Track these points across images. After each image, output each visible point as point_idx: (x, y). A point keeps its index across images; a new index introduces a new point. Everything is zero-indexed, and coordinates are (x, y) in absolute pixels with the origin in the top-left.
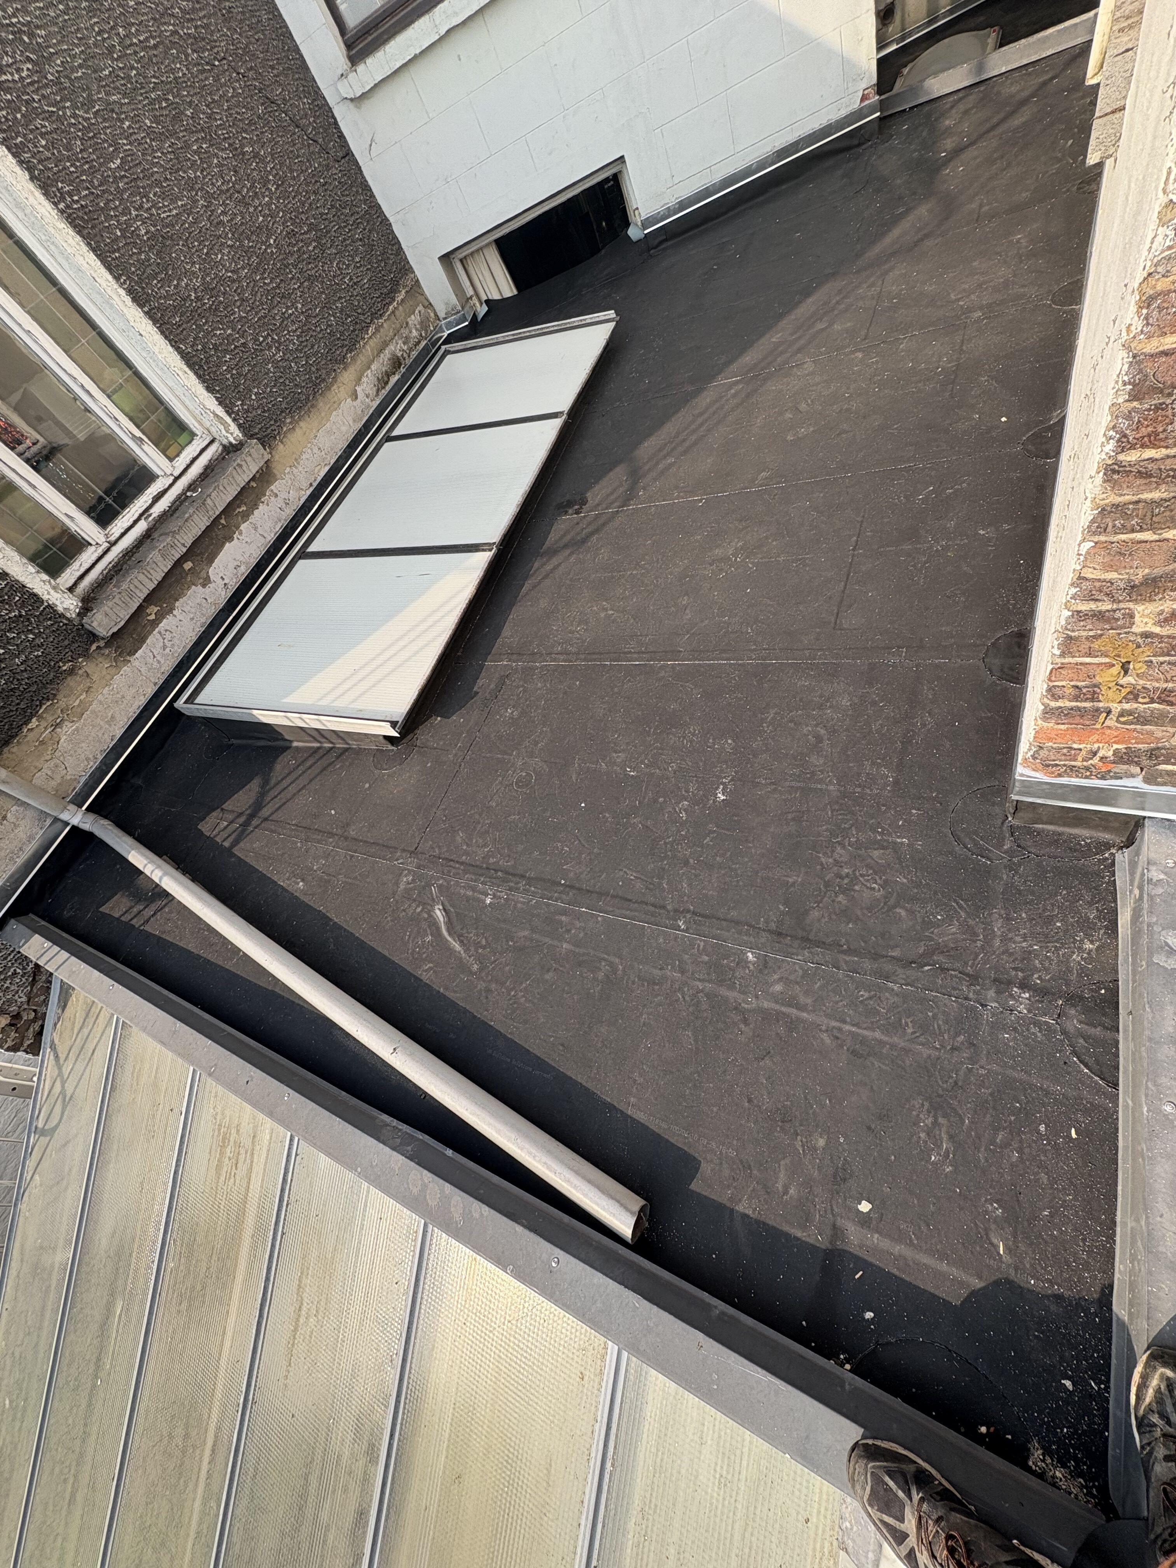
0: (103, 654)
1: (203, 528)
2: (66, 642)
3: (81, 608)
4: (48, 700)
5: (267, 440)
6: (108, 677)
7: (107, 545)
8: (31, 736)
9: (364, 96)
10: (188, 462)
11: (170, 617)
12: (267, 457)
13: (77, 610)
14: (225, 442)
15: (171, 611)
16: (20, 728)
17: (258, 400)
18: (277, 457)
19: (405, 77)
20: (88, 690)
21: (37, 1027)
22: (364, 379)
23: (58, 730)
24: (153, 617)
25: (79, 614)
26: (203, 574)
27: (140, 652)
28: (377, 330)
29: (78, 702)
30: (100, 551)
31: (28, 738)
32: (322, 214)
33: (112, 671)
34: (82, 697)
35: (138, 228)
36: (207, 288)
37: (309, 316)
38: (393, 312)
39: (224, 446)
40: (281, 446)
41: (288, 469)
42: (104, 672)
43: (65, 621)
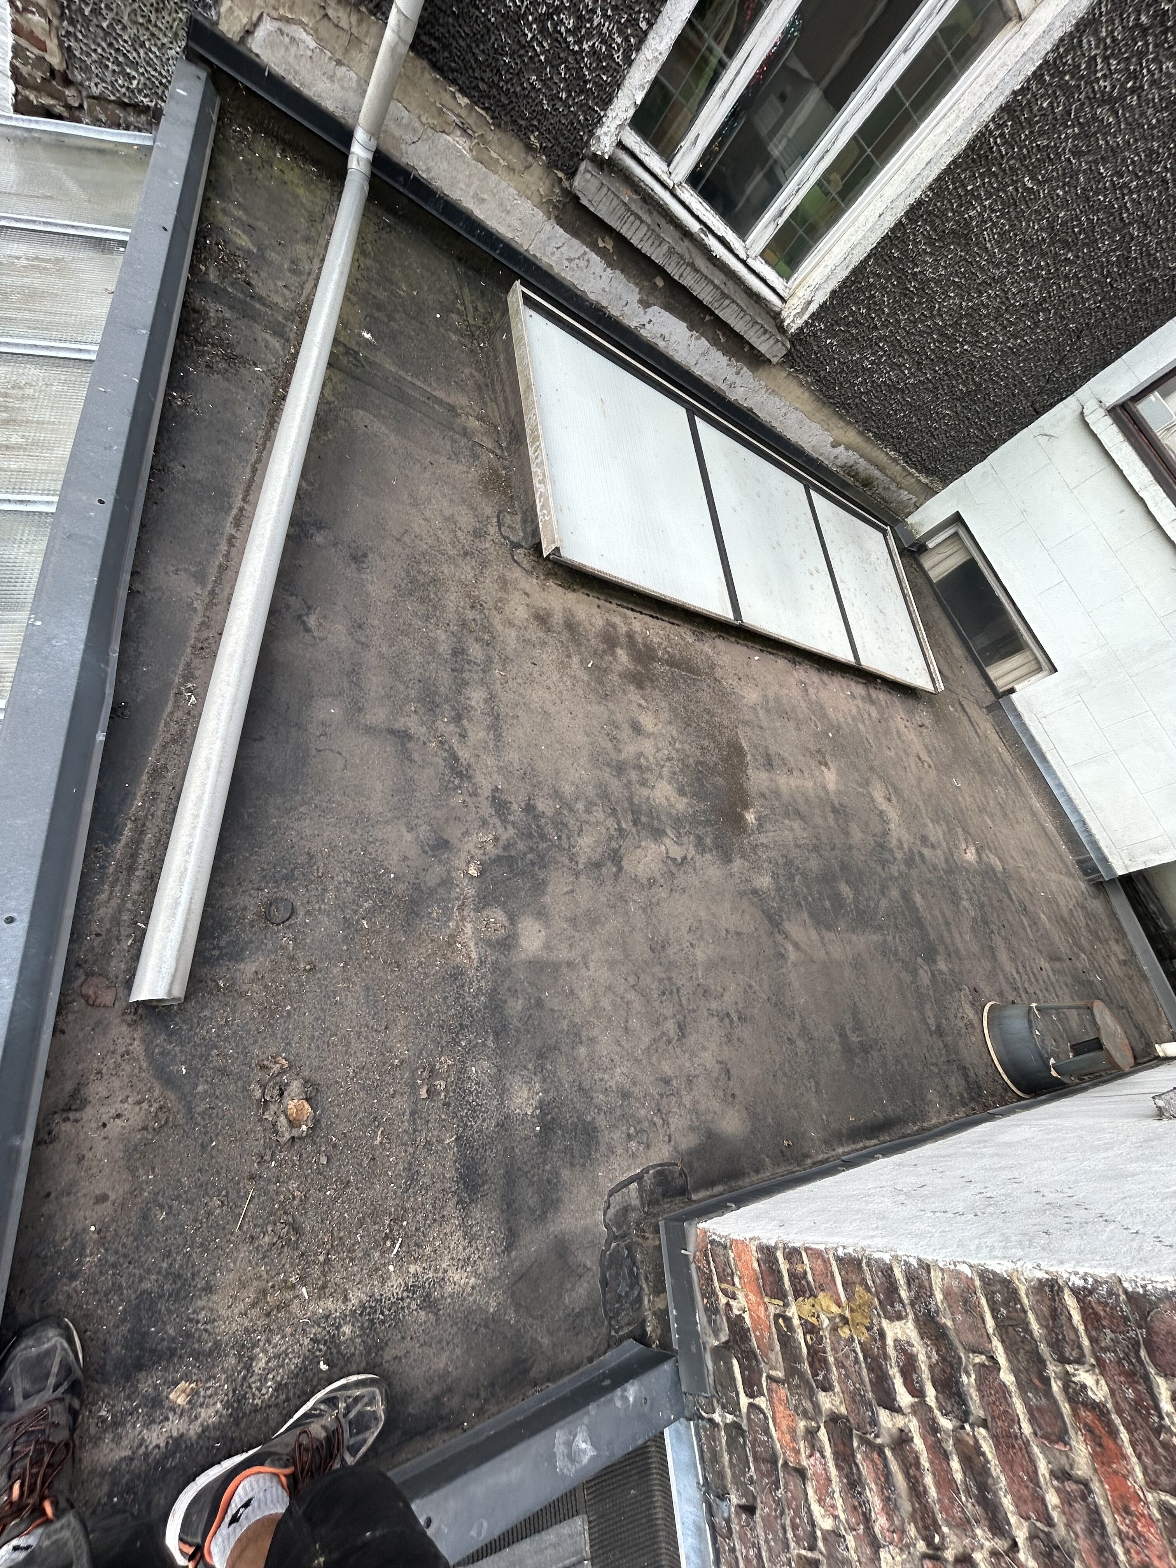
0: (553, 186)
1: (700, 297)
2: (562, 140)
3: (602, 157)
4: (492, 118)
5: (789, 359)
6: (529, 193)
7: (671, 186)
8: (447, 97)
9: (1086, 425)
10: (762, 274)
11: (603, 265)
12: (775, 360)
13: (599, 153)
14: (784, 314)
15: (610, 265)
16: (454, 82)
17: (826, 345)
18: (774, 371)
19: (1104, 464)
20: (511, 169)
21: (59, 109)
22: (850, 453)
23: (459, 133)
24: (601, 244)
25: (595, 155)
26: (652, 300)
27: (561, 231)
28: (895, 460)
29: (495, 156)
30: (664, 177)
31: (443, 93)
32: (989, 395)
33: (536, 199)
34: (501, 161)
35: (975, 208)
36: (924, 283)
37: (903, 391)
38: (910, 473)
39: (779, 313)
40: (785, 374)
41: (763, 383)
42: (533, 188)
43: (585, 138)
